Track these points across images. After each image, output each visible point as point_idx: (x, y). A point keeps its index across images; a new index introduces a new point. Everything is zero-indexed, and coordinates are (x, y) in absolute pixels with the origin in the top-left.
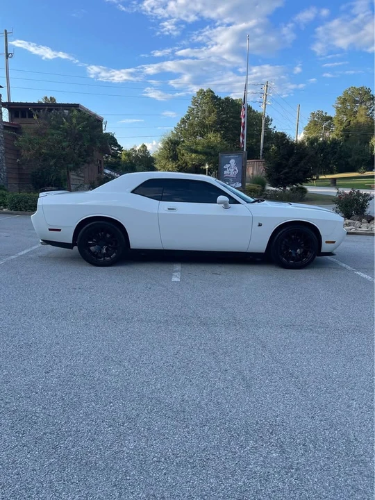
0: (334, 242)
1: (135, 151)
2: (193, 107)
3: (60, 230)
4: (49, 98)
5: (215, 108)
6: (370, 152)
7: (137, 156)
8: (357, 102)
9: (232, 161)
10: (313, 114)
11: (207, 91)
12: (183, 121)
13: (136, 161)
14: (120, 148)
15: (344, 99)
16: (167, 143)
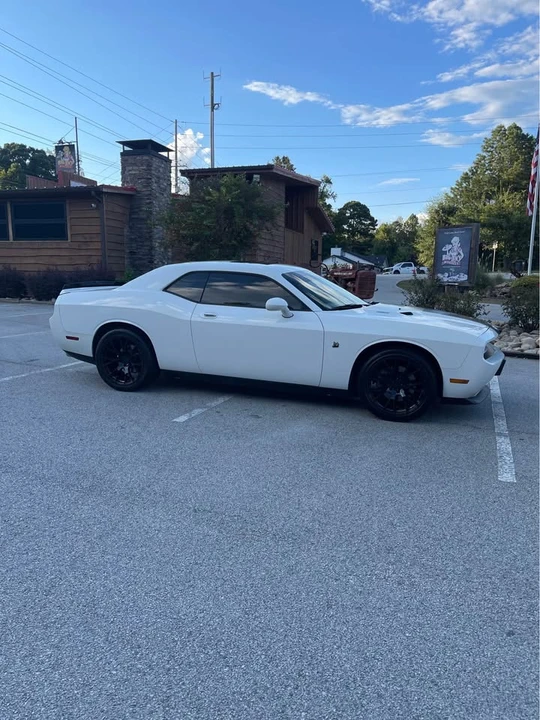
0: (466, 382)
1: (400, 225)
2: (484, 154)
3: (77, 339)
4: (281, 158)
5: (521, 153)
7: (402, 232)
9: (456, 240)
11: (510, 128)
12: (466, 178)
13: (399, 241)
14: (374, 222)
16: (437, 212)
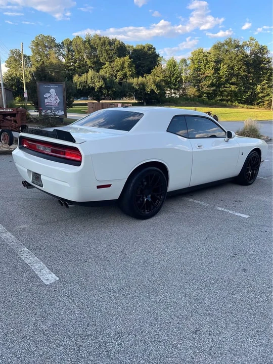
3: (109, 186)
6: (75, 87)
8: (47, 47)
9: (52, 91)
10: (12, 51)
15: (37, 43)
